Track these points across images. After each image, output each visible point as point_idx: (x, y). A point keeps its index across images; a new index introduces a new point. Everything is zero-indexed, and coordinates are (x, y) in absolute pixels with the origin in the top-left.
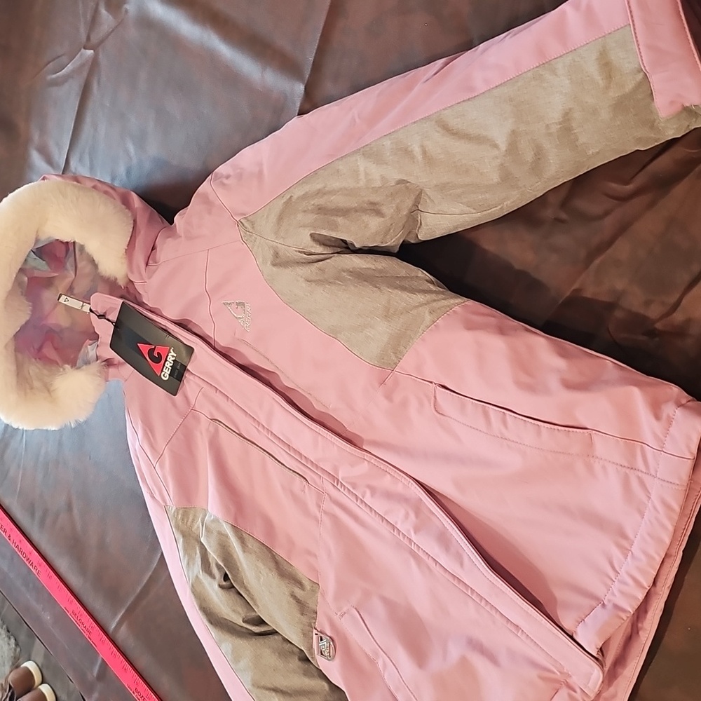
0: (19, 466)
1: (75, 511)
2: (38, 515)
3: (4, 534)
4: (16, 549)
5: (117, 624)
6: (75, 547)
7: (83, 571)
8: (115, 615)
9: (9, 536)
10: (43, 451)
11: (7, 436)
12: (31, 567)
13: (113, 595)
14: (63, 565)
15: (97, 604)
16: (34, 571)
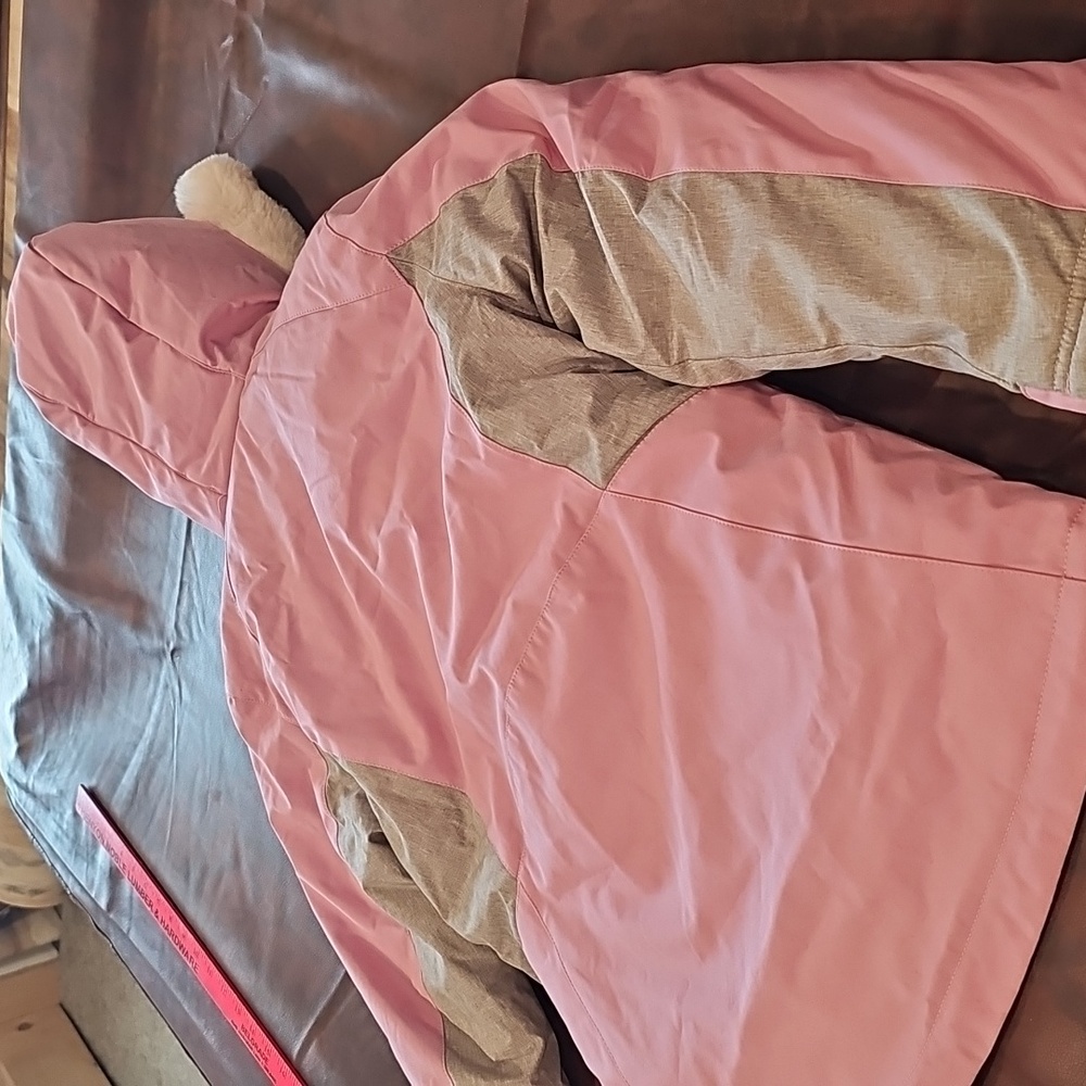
0: (168, 803)
1: (245, 866)
2: (195, 875)
3: (149, 909)
4: (166, 932)
5: (303, 1044)
6: (244, 923)
7: (254, 960)
8: (299, 1030)
9: (157, 912)
10: (199, 777)
11: (152, 757)
12: (185, 958)
13: (298, 998)
14: (227, 952)
15: (274, 1012)
16: (190, 965)
